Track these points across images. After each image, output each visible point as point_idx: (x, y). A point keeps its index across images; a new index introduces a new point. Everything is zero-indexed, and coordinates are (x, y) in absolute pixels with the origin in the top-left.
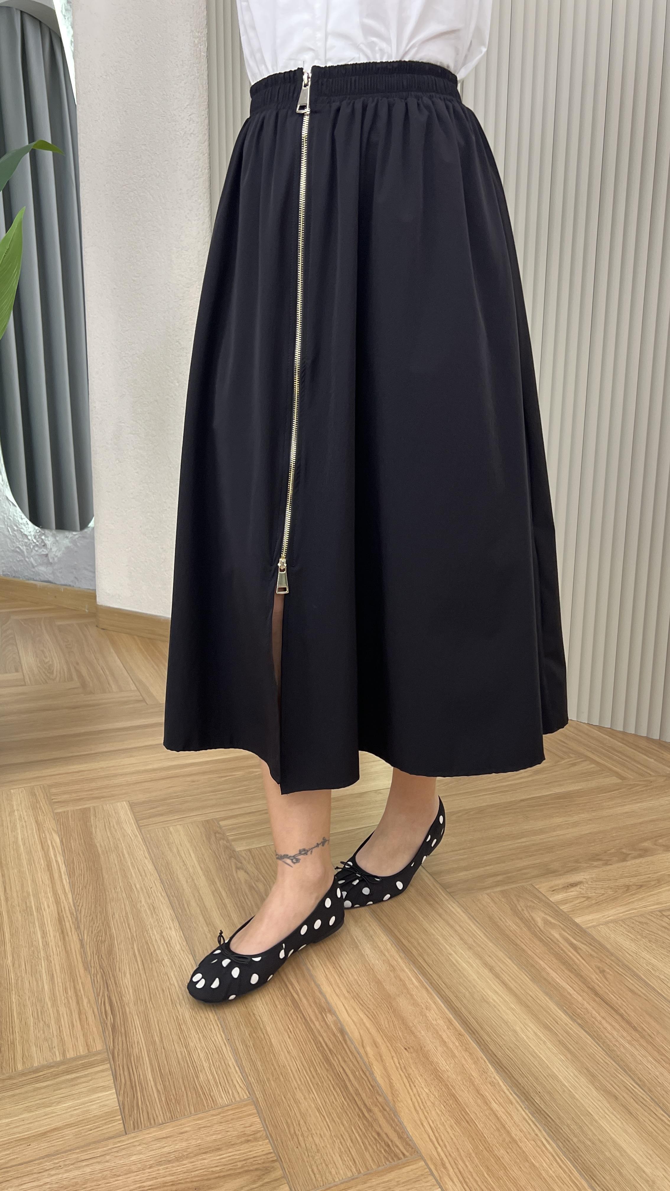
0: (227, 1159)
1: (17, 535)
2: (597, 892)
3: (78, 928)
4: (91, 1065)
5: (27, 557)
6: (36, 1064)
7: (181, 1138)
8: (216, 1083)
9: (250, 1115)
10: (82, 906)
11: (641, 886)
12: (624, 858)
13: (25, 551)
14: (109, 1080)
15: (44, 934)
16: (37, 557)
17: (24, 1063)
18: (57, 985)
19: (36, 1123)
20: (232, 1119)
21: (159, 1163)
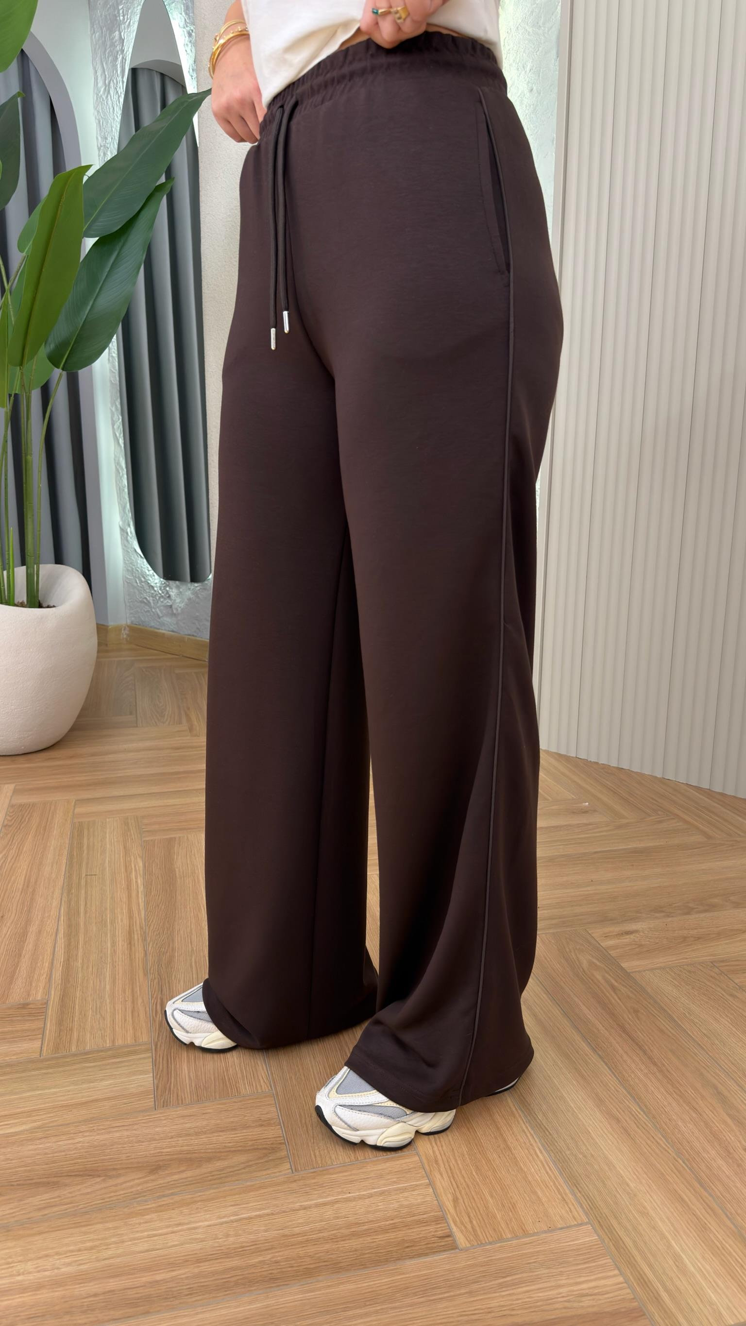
0: (240, 1138)
1: (145, 586)
2: (651, 940)
3: (145, 940)
4: (135, 1052)
5: (154, 608)
6: (88, 1048)
7: (203, 1117)
8: (243, 1077)
9: (269, 1105)
10: (153, 921)
11: (699, 938)
12: (688, 911)
13: (151, 601)
14: (149, 1066)
15: (114, 944)
16: (162, 608)
17: (77, 1046)
18: (117, 986)
19: (80, 1095)
20: (251, 1107)
21: (179, 1136)
